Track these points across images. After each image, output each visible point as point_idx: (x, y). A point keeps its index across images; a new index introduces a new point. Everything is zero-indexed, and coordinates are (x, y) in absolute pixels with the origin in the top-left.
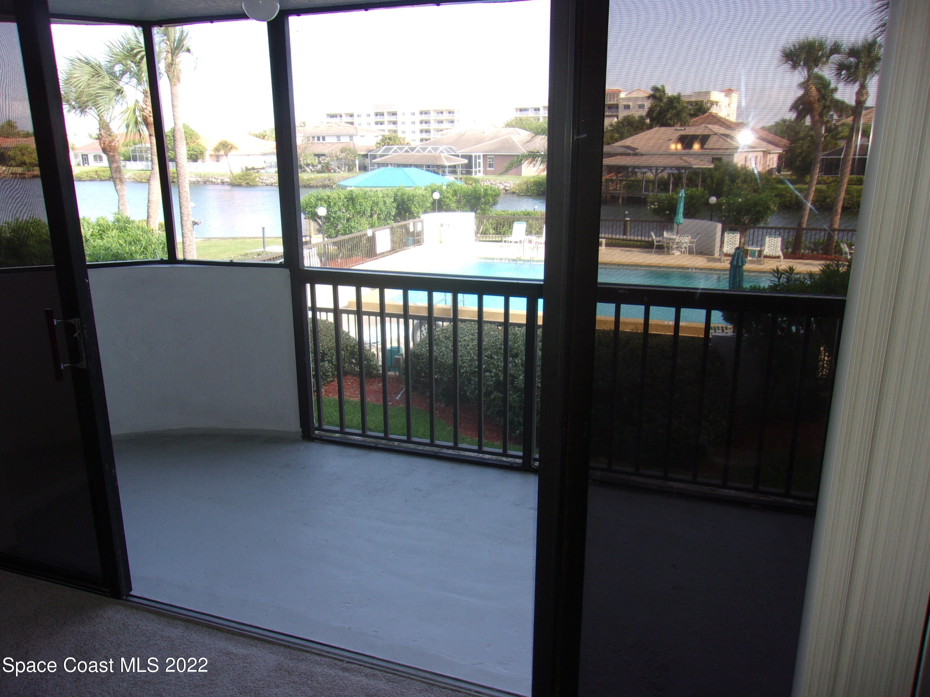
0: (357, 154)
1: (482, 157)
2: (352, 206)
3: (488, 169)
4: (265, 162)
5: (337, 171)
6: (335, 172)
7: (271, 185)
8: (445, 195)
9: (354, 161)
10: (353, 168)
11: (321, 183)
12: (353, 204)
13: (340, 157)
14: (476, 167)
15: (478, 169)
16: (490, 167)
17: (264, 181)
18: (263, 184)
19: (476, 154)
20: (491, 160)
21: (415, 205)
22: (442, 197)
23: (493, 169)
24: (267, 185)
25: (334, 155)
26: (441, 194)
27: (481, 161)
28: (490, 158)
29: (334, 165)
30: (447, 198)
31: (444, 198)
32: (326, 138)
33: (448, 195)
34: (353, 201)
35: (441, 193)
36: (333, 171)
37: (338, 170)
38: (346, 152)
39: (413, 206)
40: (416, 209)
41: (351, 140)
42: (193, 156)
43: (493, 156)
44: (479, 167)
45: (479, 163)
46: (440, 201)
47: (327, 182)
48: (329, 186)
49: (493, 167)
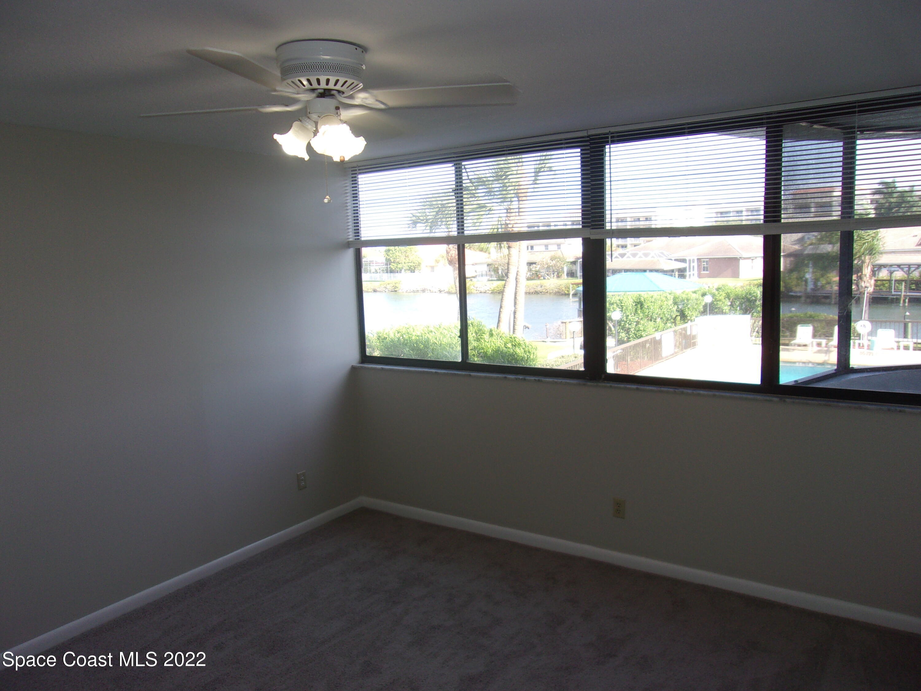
0: (566, 262)
1: (696, 261)
2: (640, 310)
3: (703, 272)
4: (476, 271)
5: (546, 278)
6: (544, 279)
7: (485, 292)
8: (717, 298)
9: (562, 268)
10: (561, 275)
11: (533, 290)
12: (641, 308)
13: (551, 265)
14: (690, 271)
15: (692, 273)
16: (704, 270)
17: (478, 289)
18: (477, 291)
19: (690, 258)
20: (705, 263)
21: (688, 308)
22: (714, 300)
23: (708, 272)
24: (481, 292)
25: (545, 263)
26: (713, 297)
27: (695, 264)
28: (704, 262)
29: (543, 272)
30: (720, 300)
31: (715, 301)
32: (534, 247)
33: (720, 298)
34: (641, 306)
35: (713, 295)
36: (542, 278)
37: (548, 277)
38: (556, 260)
39: (687, 310)
40: (690, 312)
41: (559, 248)
42: (412, 268)
43: (708, 260)
44: (693, 270)
45: (693, 267)
46: (712, 304)
47: (539, 289)
48: (541, 293)
49: (707, 271)
